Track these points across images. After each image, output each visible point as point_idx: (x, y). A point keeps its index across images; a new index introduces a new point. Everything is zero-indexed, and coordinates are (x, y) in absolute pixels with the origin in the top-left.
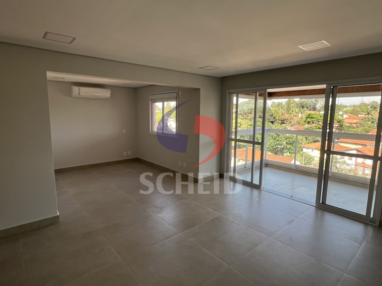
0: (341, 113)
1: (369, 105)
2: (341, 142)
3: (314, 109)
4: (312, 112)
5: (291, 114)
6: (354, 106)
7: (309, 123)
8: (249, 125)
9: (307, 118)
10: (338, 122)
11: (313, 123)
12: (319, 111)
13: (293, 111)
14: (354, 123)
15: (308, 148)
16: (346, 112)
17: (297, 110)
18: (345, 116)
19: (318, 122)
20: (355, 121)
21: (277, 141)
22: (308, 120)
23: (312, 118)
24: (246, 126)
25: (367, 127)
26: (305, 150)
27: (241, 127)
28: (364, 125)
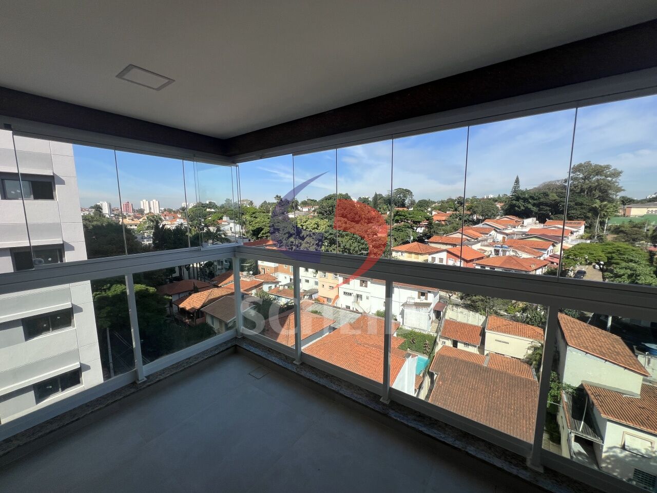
0: (429, 209)
1: (455, 200)
2: (431, 242)
3: (403, 205)
4: (401, 209)
5: (379, 211)
6: (442, 202)
7: (397, 221)
8: (328, 226)
9: (395, 216)
10: (427, 220)
11: (402, 221)
12: (408, 208)
13: (380, 208)
14: (443, 221)
15: (397, 251)
16: (434, 209)
17: (385, 207)
18: (434, 213)
19: (407, 220)
20: (444, 218)
21: (363, 244)
22: (397, 218)
23: (401, 215)
24: (324, 227)
25: (455, 225)
26: (394, 254)
27: (319, 228)
28: (453, 223)
